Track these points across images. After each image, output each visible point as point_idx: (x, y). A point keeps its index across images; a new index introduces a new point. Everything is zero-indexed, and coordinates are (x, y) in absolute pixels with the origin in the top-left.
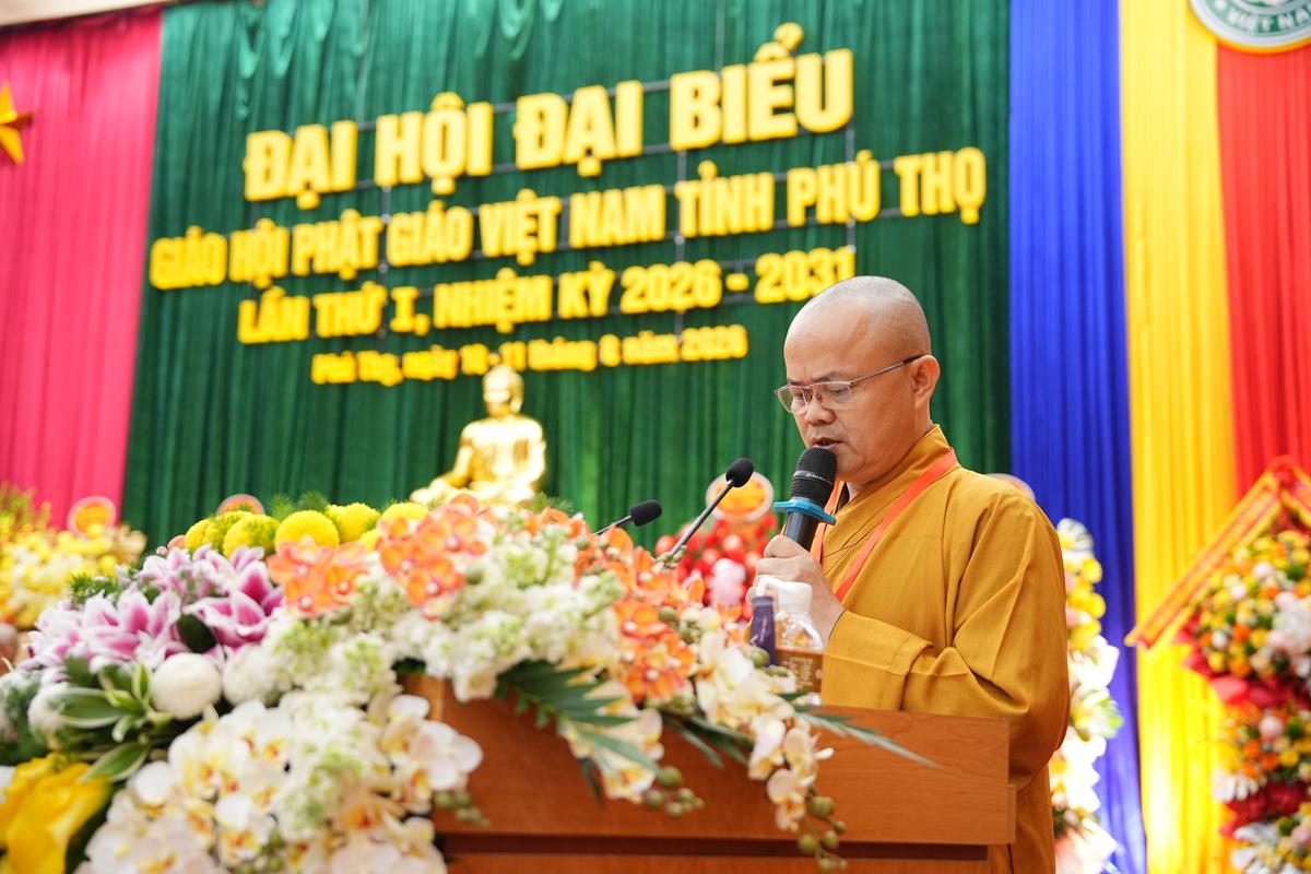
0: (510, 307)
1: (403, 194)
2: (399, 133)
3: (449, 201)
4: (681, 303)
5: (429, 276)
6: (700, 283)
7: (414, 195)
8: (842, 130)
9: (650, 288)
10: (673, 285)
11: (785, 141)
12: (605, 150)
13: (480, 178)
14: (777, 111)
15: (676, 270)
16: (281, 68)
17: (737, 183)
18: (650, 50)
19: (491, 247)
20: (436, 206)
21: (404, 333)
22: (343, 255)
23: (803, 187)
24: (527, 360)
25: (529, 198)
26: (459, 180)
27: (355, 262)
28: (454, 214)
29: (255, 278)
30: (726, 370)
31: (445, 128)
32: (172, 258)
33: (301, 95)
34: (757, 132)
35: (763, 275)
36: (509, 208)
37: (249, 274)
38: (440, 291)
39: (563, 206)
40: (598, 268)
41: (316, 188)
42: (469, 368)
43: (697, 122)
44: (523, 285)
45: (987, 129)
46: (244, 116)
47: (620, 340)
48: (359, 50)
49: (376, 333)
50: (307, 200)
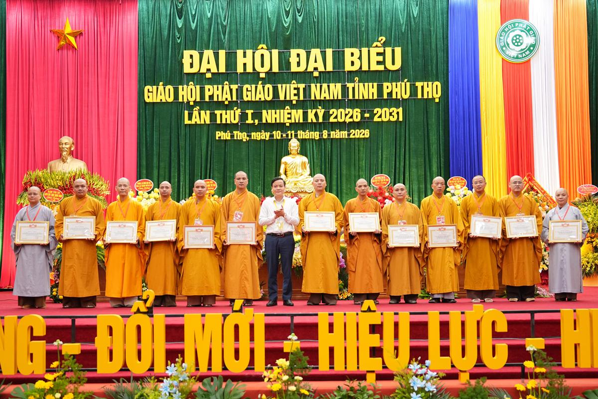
0: (288, 118)
1: (245, 77)
2: (245, 56)
3: (265, 81)
4: (348, 120)
5: (259, 106)
6: (356, 114)
7: (253, 77)
8: (398, 70)
9: (339, 115)
10: (346, 115)
11: (380, 71)
12: (321, 69)
13: (275, 73)
14: (379, 63)
15: (347, 110)
16: (193, 26)
17: (366, 84)
18: (335, 38)
19: (282, 98)
20: (260, 82)
21: (248, 124)
22: (225, 96)
23: (388, 88)
24: (296, 136)
25: (295, 83)
26: (266, 73)
27: (229, 99)
28: (267, 86)
29: (188, 102)
30: (362, 142)
31: (262, 55)
32: (152, 92)
33: (202, 37)
34: (372, 69)
35: (376, 114)
36: (288, 85)
37: (185, 100)
38: (264, 112)
39: (306, 86)
40: (320, 107)
41: (212, 71)
42: (275, 138)
43: (353, 63)
44: (294, 112)
45: (441, 76)
46: (179, 42)
47: (329, 131)
48: (225, 23)
49: (238, 123)
50: (209, 75)
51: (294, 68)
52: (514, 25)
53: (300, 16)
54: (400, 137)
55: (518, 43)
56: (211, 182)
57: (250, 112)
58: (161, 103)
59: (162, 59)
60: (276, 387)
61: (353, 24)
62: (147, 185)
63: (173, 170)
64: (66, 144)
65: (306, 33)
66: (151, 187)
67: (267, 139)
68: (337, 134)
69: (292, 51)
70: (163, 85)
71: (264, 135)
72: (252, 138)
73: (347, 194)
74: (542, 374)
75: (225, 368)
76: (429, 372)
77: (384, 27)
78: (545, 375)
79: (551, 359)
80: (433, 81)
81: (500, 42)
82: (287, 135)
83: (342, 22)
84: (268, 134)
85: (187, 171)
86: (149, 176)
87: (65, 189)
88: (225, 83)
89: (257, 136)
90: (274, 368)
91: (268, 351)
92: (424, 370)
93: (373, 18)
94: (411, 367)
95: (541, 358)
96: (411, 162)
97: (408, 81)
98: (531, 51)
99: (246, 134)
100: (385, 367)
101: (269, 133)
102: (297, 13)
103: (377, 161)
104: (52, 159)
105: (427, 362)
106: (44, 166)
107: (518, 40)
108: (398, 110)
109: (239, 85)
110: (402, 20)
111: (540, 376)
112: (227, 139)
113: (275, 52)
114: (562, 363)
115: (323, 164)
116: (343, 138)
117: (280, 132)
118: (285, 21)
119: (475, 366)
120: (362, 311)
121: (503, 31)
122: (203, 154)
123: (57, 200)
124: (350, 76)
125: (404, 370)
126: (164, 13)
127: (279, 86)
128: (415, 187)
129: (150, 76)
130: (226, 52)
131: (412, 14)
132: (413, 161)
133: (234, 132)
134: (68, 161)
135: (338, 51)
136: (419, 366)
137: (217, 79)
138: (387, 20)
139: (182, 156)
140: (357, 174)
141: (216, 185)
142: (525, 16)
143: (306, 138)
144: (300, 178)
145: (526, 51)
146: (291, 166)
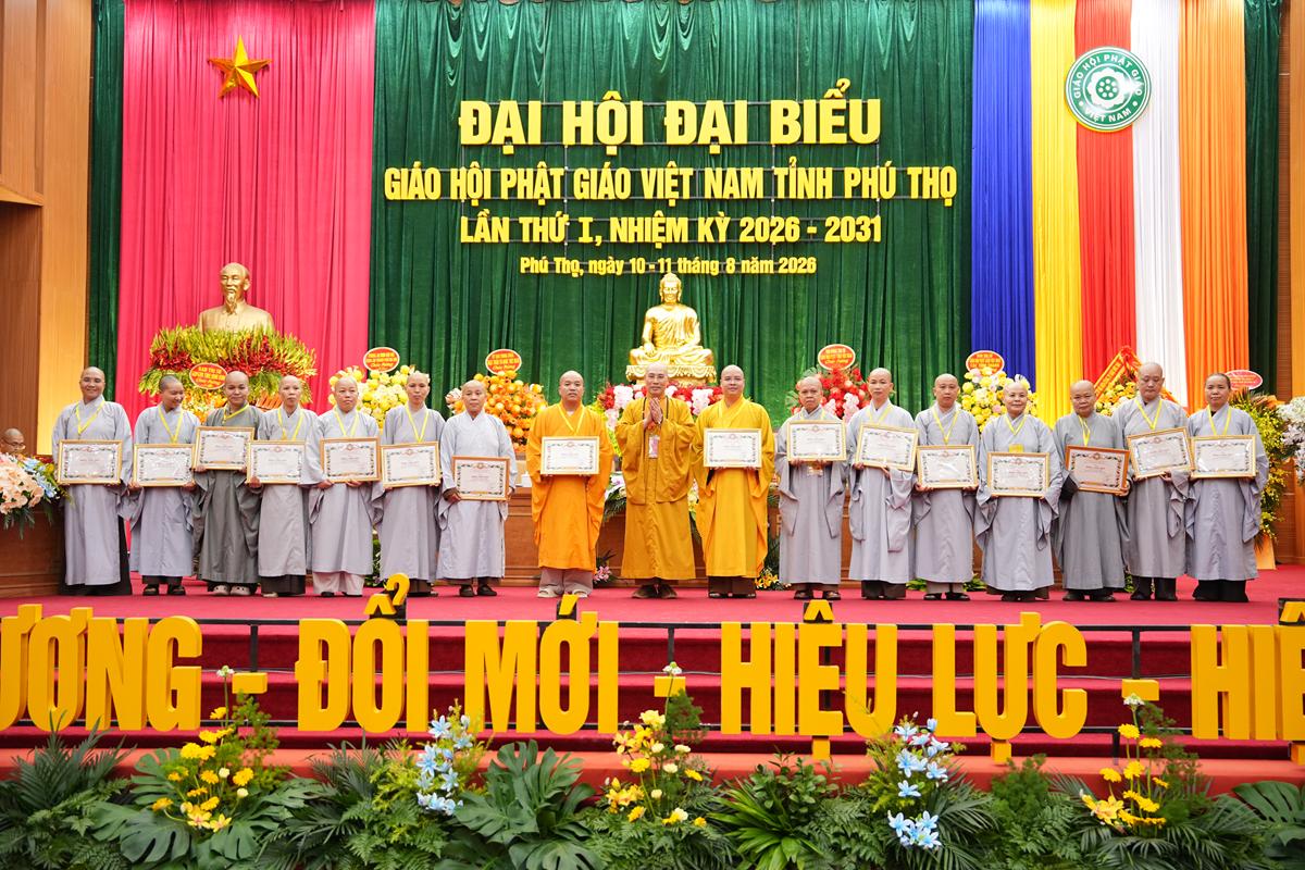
0: (661, 234)
1: (578, 153)
2: (578, 113)
3: (615, 162)
4: (775, 239)
5: (603, 210)
6: (791, 228)
7: (594, 154)
8: (873, 144)
9: (758, 228)
10: (772, 229)
11: (839, 146)
12: (725, 139)
13: (635, 146)
14: (836, 129)
15: (774, 219)
16: (481, 54)
17: (812, 170)
18: (752, 79)
19: (648, 195)
20: (607, 164)
21: (583, 244)
22: (539, 190)
23: (853, 178)
24: (674, 268)
25: (675, 165)
26: (620, 146)
27: (548, 196)
28: (621, 171)
29: (469, 201)
30: (802, 282)
31: (612, 113)
32: (400, 180)
33: (496, 75)
34: (823, 141)
35: (829, 228)
36: (661, 170)
37: (463, 197)
38: (614, 221)
39: (694, 172)
40: (722, 214)
41: (514, 142)
42: (634, 271)
43: (786, 130)
44: (671, 221)
45: (957, 155)
46: (452, 84)
47: (737, 260)
48: (541, 50)
49: (562, 243)
50: (508, 150)
51: (673, 138)
52: (1102, 58)
53: (685, 37)
54: (876, 273)
55: (1108, 92)
56: (510, 355)
57: (586, 221)
58: (416, 202)
59: (418, 117)
60: (640, 764)
61: (787, 54)
62: (387, 360)
63: (436, 329)
64: (233, 277)
65: (698, 70)
66: (395, 363)
67: (619, 273)
68: (753, 266)
69: (668, 103)
70: (421, 167)
71: (613, 266)
72: (591, 271)
73: (771, 381)
74: (1155, 750)
75: (541, 726)
76: (935, 742)
77: (847, 60)
78: (1159, 753)
79: (1172, 721)
80: (941, 166)
81: (1073, 92)
82: (658, 267)
83: (767, 49)
84: (620, 264)
85: (465, 333)
86: (391, 342)
87: (231, 365)
88: (539, 166)
89: (598, 267)
90: (637, 727)
91: (623, 692)
92: (924, 738)
93: (827, 43)
94: (900, 730)
95: (1153, 719)
96: (896, 322)
97: (892, 165)
98: (1133, 110)
99: (578, 263)
100: (848, 730)
101: (622, 262)
102: (680, 31)
103: (831, 318)
104: (207, 307)
105: (931, 723)
106: (192, 320)
107: (1108, 88)
108: (873, 221)
109: (566, 168)
110: (884, 47)
111: (1150, 755)
112: (542, 271)
113: (637, 107)
114: (1194, 729)
115: (726, 323)
116: (764, 274)
117: (642, 260)
118: (657, 46)
119: (1024, 731)
120: (805, 621)
121: (1080, 69)
122: (494, 300)
123: (215, 386)
124: (779, 154)
125: (885, 737)
126: (423, 28)
127: (644, 171)
128: (904, 370)
129: (395, 149)
130: (542, 106)
131: (901, 36)
132: (901, 319)
133: (555, 259)
134: (237, 310)
135: (759, 106)
136: (916, 729)
137: (524, 156)
138: (854, 46)
139: (455, 304)
140: (791, 343)
141: (519, 361)
142: (1124, 42)
143: (694, 272)
144: (682, 350)
145: (1124, 109)
146: (664, 328)
